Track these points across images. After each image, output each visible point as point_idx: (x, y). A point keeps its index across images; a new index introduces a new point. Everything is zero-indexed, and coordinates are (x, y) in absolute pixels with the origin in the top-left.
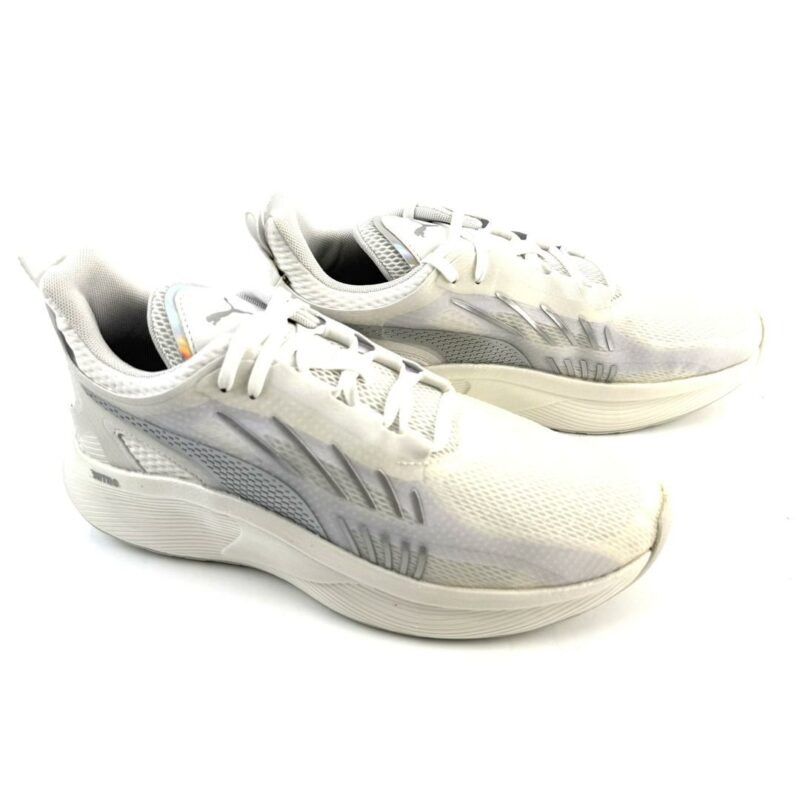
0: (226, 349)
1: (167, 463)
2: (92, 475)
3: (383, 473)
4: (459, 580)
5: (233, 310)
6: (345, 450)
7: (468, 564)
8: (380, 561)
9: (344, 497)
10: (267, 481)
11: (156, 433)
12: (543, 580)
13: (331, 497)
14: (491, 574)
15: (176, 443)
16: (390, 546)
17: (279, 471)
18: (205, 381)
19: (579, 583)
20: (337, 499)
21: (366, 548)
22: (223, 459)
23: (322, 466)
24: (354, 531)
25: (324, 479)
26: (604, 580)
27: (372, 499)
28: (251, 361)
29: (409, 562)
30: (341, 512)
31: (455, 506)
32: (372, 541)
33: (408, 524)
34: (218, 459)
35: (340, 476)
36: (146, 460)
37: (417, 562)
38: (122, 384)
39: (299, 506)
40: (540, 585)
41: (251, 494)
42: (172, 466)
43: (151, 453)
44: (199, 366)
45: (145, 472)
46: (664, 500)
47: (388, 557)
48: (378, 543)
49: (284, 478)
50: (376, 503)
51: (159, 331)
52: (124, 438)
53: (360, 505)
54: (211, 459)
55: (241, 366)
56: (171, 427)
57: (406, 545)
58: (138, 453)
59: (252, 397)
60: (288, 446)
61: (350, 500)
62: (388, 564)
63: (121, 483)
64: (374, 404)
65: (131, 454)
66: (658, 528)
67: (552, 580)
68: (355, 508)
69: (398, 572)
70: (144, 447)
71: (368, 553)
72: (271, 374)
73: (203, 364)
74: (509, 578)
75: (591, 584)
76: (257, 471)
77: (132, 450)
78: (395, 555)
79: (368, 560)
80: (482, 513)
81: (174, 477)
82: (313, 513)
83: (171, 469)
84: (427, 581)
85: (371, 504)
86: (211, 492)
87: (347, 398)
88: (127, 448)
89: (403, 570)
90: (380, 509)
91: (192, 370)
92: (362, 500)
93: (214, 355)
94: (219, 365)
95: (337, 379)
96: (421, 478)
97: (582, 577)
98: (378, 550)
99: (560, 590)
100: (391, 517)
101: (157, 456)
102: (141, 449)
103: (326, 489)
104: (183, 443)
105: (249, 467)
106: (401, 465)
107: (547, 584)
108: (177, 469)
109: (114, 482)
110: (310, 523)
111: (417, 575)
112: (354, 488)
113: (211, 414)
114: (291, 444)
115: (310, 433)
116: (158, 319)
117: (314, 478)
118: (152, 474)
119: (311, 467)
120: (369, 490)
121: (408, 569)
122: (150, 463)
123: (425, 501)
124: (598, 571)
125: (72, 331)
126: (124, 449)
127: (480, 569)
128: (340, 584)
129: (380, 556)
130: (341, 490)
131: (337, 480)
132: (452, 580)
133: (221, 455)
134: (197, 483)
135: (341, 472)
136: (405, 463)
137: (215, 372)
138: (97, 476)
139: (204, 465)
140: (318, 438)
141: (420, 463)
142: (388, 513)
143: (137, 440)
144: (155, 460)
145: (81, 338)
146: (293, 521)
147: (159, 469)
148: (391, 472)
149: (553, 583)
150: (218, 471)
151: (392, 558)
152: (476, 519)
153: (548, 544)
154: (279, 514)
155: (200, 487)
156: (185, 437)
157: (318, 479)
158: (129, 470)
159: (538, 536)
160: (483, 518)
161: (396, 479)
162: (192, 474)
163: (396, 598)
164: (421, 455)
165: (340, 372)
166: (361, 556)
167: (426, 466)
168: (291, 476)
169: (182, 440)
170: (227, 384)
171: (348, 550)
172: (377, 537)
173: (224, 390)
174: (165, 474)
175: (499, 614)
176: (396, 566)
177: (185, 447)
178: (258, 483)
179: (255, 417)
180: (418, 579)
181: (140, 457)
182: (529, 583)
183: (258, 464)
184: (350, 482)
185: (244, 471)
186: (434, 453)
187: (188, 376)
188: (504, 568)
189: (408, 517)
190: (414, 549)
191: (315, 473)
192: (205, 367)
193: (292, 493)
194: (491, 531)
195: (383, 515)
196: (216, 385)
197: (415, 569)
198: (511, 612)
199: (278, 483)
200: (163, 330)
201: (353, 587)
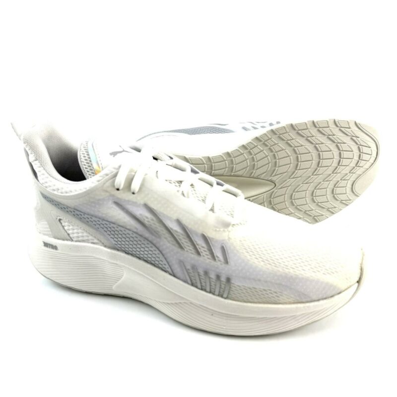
0: (120, 167)
1: (85, 234)
2: (43, 245)
3: (205, 234)
4: (249, 298)
5: (124, 151)
6: (185, 221)
7: (255, 288)
8: (203, 288)
9: (184, 249)
10: (141, 241)
11: (80, 216)
12: (298, 298)
13: (176, 249)
14: (267, 294)
15: (91, 221)
16: (210, 278)
17: (147, 235)
18: (108, 184)
19: (319, 300)
20: (179, 250)
21: (195, 280)
22: (116, 229)
23: (172, 231)
24: (189, 270)
25: (173, 239)
26: (332, 299)
27: (199, 250)
28: (133, 174)
29: (220, 288)
30: (182, 258)
31: (246, 254)
32: (199, 275)
33: (219, 265)
34: (113, 229)
35: (181, 237)
36: (73, 233)
37: (225, 288)
38: (62, 188)
39: (157, 255)
40: (296, 301)
41: (131, 250)
42: (88, 236)
43: (76, 229)
44: (105, 176)
45: (72, 240)
46: (363, 255)
47: (208, 284)
48: (203, 277)
49: (150, 239)
50: (202, 252)
51: (84, 160)
52: (62, 221)
53: (192, 253)
54: (109, 229)
55: (128, 176)
56: (88, 211)
57: (218, 277)
58: (69, 230)
59: (133, 193)
60: (152, 220)
61: (187, 251)
62: (208, 289)
63: (58, 248)
64: (200, 199)
65: (65, 231)
66: (362, 269)
67: (303, 298)
68: (189, 255)
69: (214, 294)
70: (73, 226)
71: (196, 283)
72: (144, 180)
73: (107, 175)
74: (278, 297)
75: (325, 301)
76: (135, 235)
77: (66, 228)
78: (213, 284)
79: (196, 287)
80: (262, 258)
81: (89, 243)
82: (165, 259)
83: (86, 238)
84: (231, 299)
85: (198, 253)
86: (109, 250)
87: (185, 195)
88: (63, 227)
89: (217, 293)
90: (203, 256)
91: (101, 178)
92: (193, 251)
93: (114, 170)
94: (115, 176)
95: (180, 186)
96: (227, 238)
97: (320, 296)
98: (202, 281)
99: (308, 304)
100: (210, 260)
101: (80, 231)
102: (71, 227)
103: (173, 245)
104: (94, 221)
105: (130, 232)
106: (216, 230)
107: (300, 300)
108: (90, 237)
109: (55, 247)
110: (164, 266)
111: (225, 296)
112: (189, 244)
113: (110, 202)
114: (154, 219)
115: (165, 213)
116: (84, 154)
117: (166, 238)
118: (76, 241)
119: (165, 232)
120: (198, 245)
121: (220, 292)
122: (75, 235)
123: (229, 252)
124: (329, 293)
125: (37, 161)
126: (61, 228)
127: (261, 291)
128: (180, 303)
129: (204, 284)
130: (182, 245)
131: (180, 239)
132: (245, 298)
133: (115, 226)
134: (101, 246)
135: (182, 235)
136: (218, 229)
137: (114, 179)
138: (46, 245)
139: (105, 233)
140: (169, 215)
141: (226, 230)
142: (208, 258)
143: (69, 222)
144: (78, 233)
145: (42, 165)
146: (154, 265)
147: (80, 239)
148: (210, 234)
149: (304, 300)
150: (113, 236)
151: (210, 285)
152: (259, 262)
153: (300, 276)
154: (146, 261)
155: (102, 248)
156: (96, 217)
157: (169, 239)
158: (64, 240)
159: (295, 272)
160: (263, 261)
161: (213, 239)
162: (98, 240)
163: (212, 310)
164: (227, 225)
165: (181, 182)
166: (192, 285)
167: (229, 232)
168: (154, 237)
169: (94, 219)
170: (120, 186)
171: (185, 282)
172: (202, 273)
173: (118, 189)
174: (83, 241)
175: (272, 319)
176: (213, 290)
177: (95, 223)
178: (135, 243)
179: (135, 204)
180: (225, 298)
181: (70, 232)
182: (290, 300)
183: (135, 230)
184: (187, 240)
185: (128, 236)
186: (234, 225)
187: (99, 181)
188: (275, 291)
189: (219, 261)
190: (223, 279)
191: (167, 235)
192: (108, 177)
193: (154, 248)
194: (268, 269)
195: (205, 260)
196: (114, 186)
197: (224, 291)
198: (280, 318)
199: (146, 242)
200: (86, 160)
201: (187, 304)
